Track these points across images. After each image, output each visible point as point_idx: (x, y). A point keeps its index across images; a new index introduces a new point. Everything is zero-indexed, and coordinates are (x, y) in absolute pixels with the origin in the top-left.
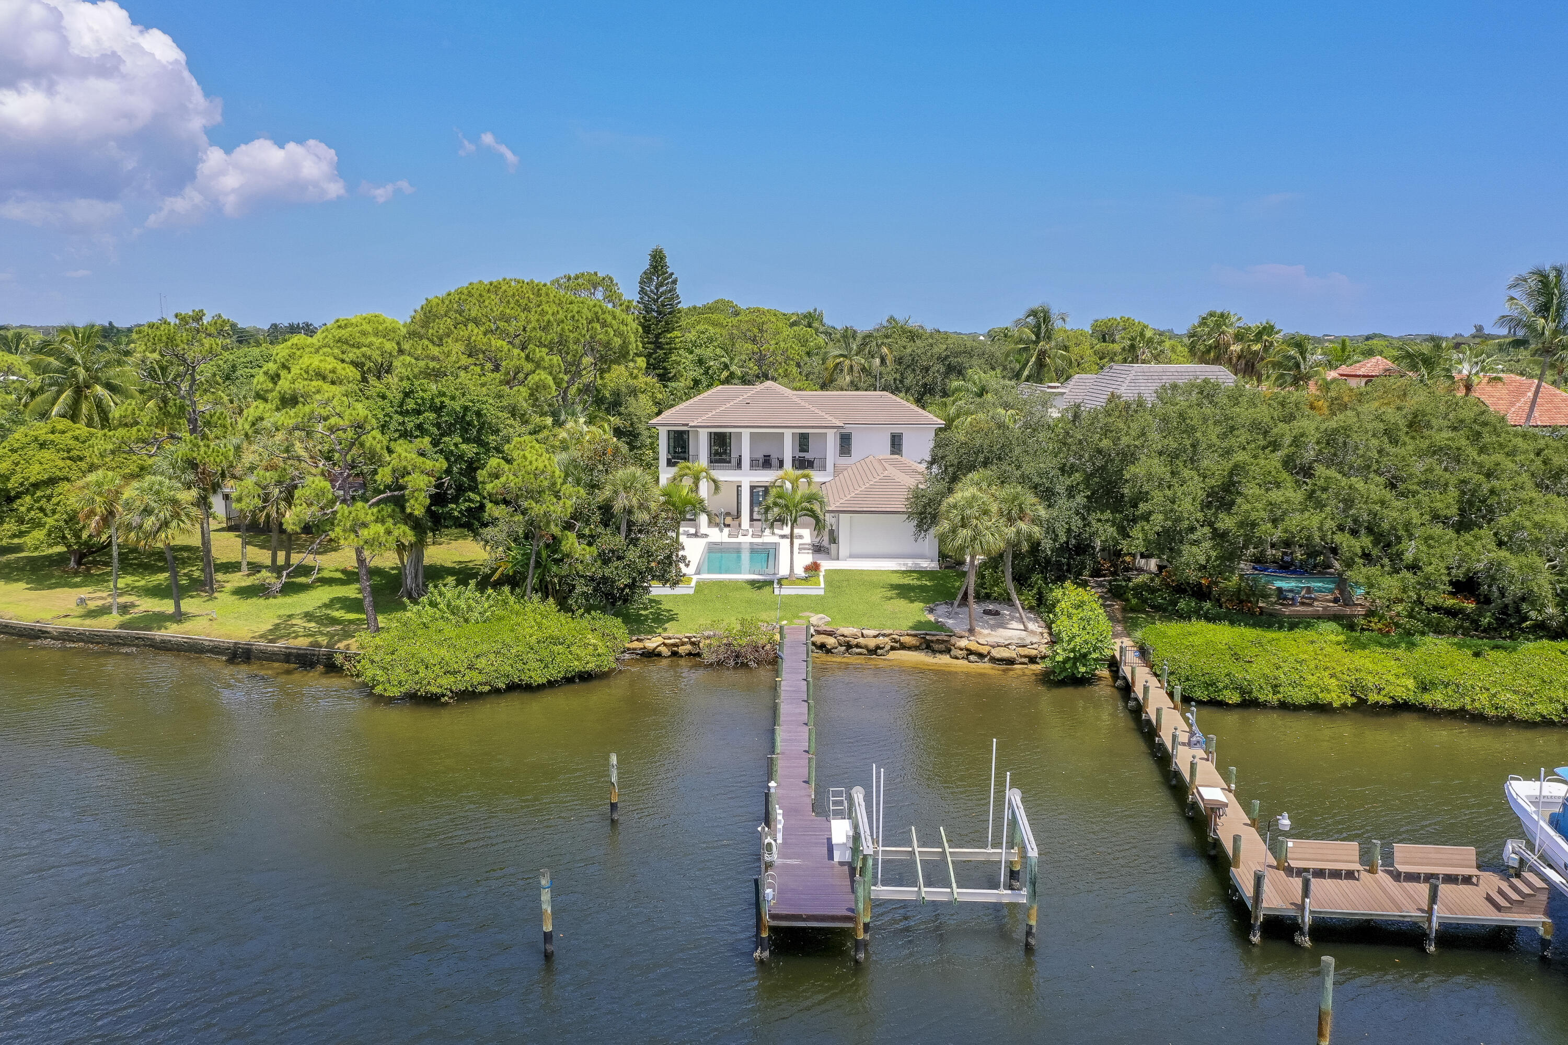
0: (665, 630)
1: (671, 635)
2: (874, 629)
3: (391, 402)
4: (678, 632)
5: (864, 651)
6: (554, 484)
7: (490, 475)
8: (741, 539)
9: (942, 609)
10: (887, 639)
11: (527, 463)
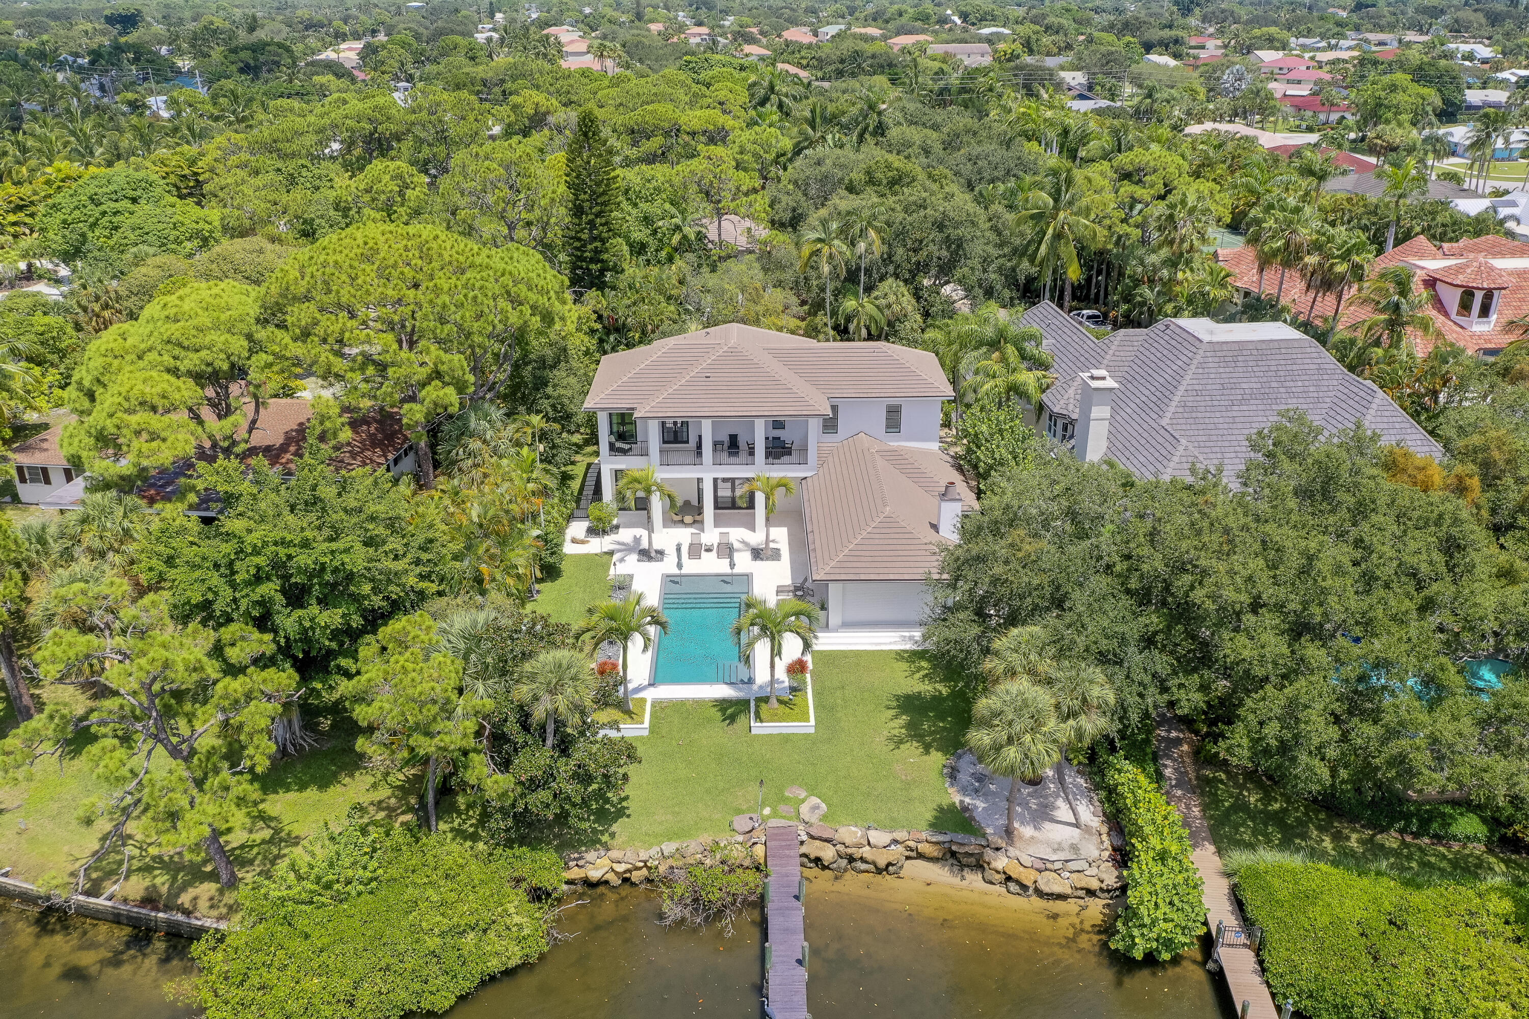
0: (614, 835)
1: (620, 855)
2: (883, 830)
5: (871, 867)
8: (705, 562)
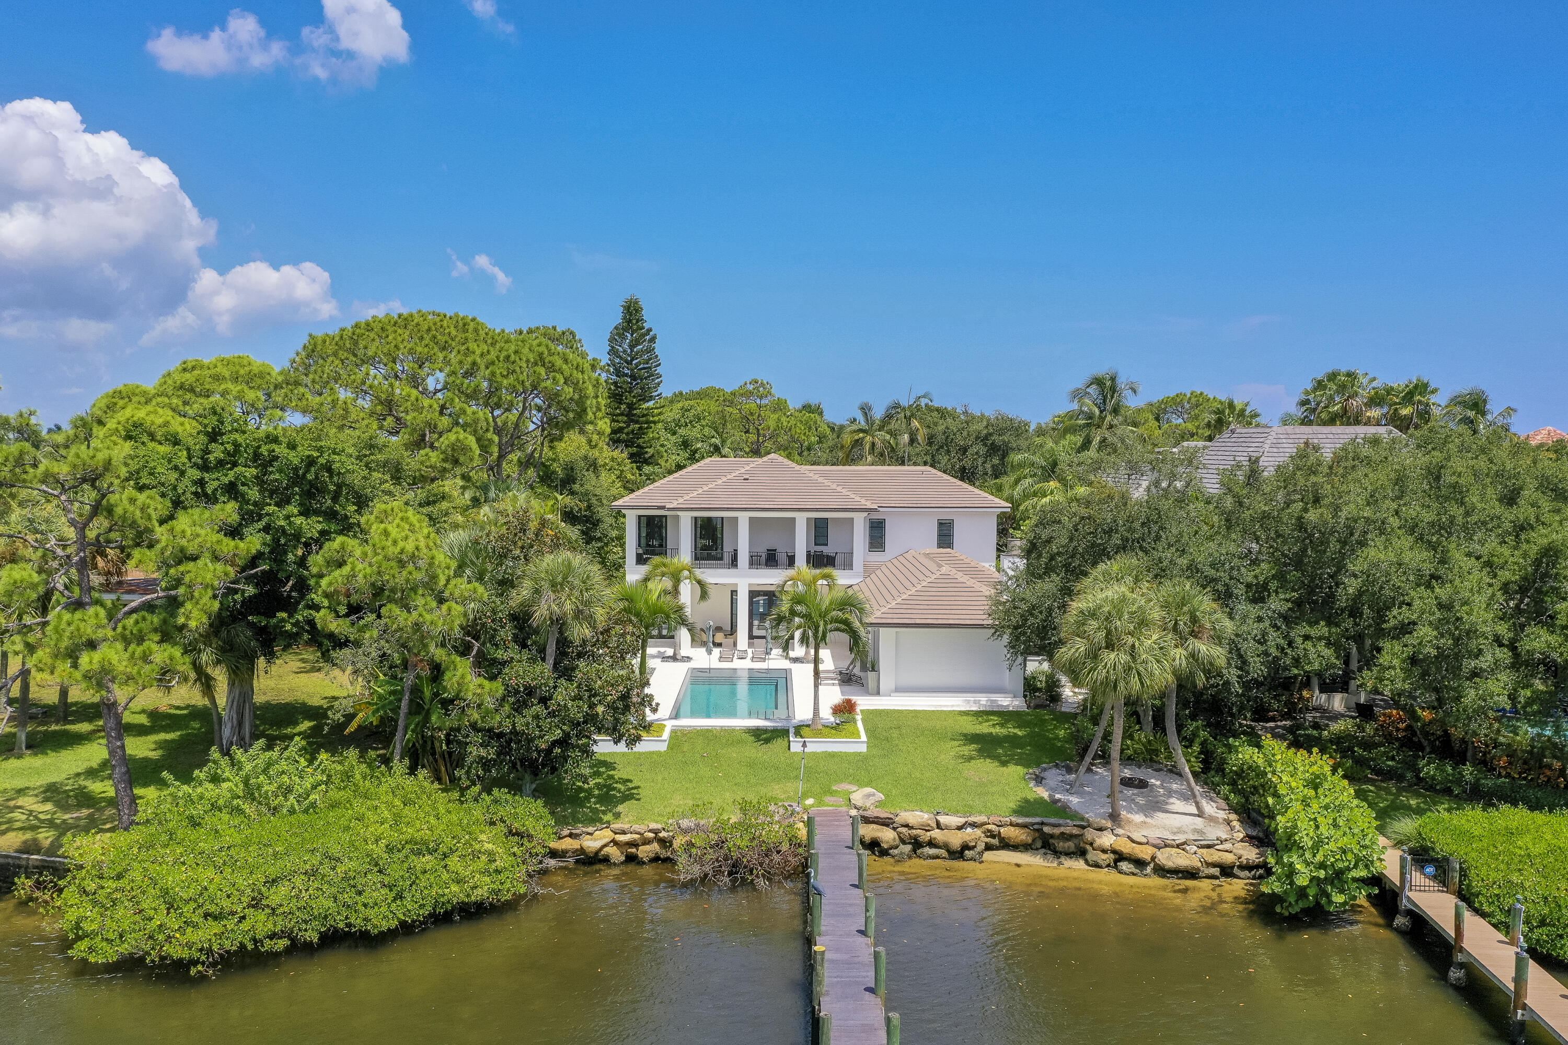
0: (617, 816)
1: (626, 826)
2: (955, 813)
3: (188, 449)
4: (640, 820)
5: (942, 852)
6: (434, 577)
7: (328, 563)
8: (737, 664)
9: (1054, 776)
10: (978, 832)
11: (389, 543)
